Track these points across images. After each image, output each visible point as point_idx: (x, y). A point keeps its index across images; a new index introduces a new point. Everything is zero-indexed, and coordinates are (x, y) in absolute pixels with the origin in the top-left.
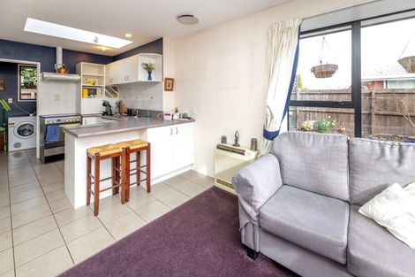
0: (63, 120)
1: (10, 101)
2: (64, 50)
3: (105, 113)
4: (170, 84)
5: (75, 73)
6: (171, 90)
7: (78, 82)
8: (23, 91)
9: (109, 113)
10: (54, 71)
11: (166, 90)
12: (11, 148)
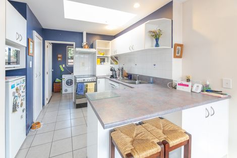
0: (86, 79)
1: (64, 66)
2: (87, 34)
3: (112, 76)
4: (179, 51)
5: (92, 48)
6: (180, 57)
7: (94, 54)
8: (69, 61)
9: (115, 76)
10: (82, 47)
11: (175, 57)
12: (63, 92)
